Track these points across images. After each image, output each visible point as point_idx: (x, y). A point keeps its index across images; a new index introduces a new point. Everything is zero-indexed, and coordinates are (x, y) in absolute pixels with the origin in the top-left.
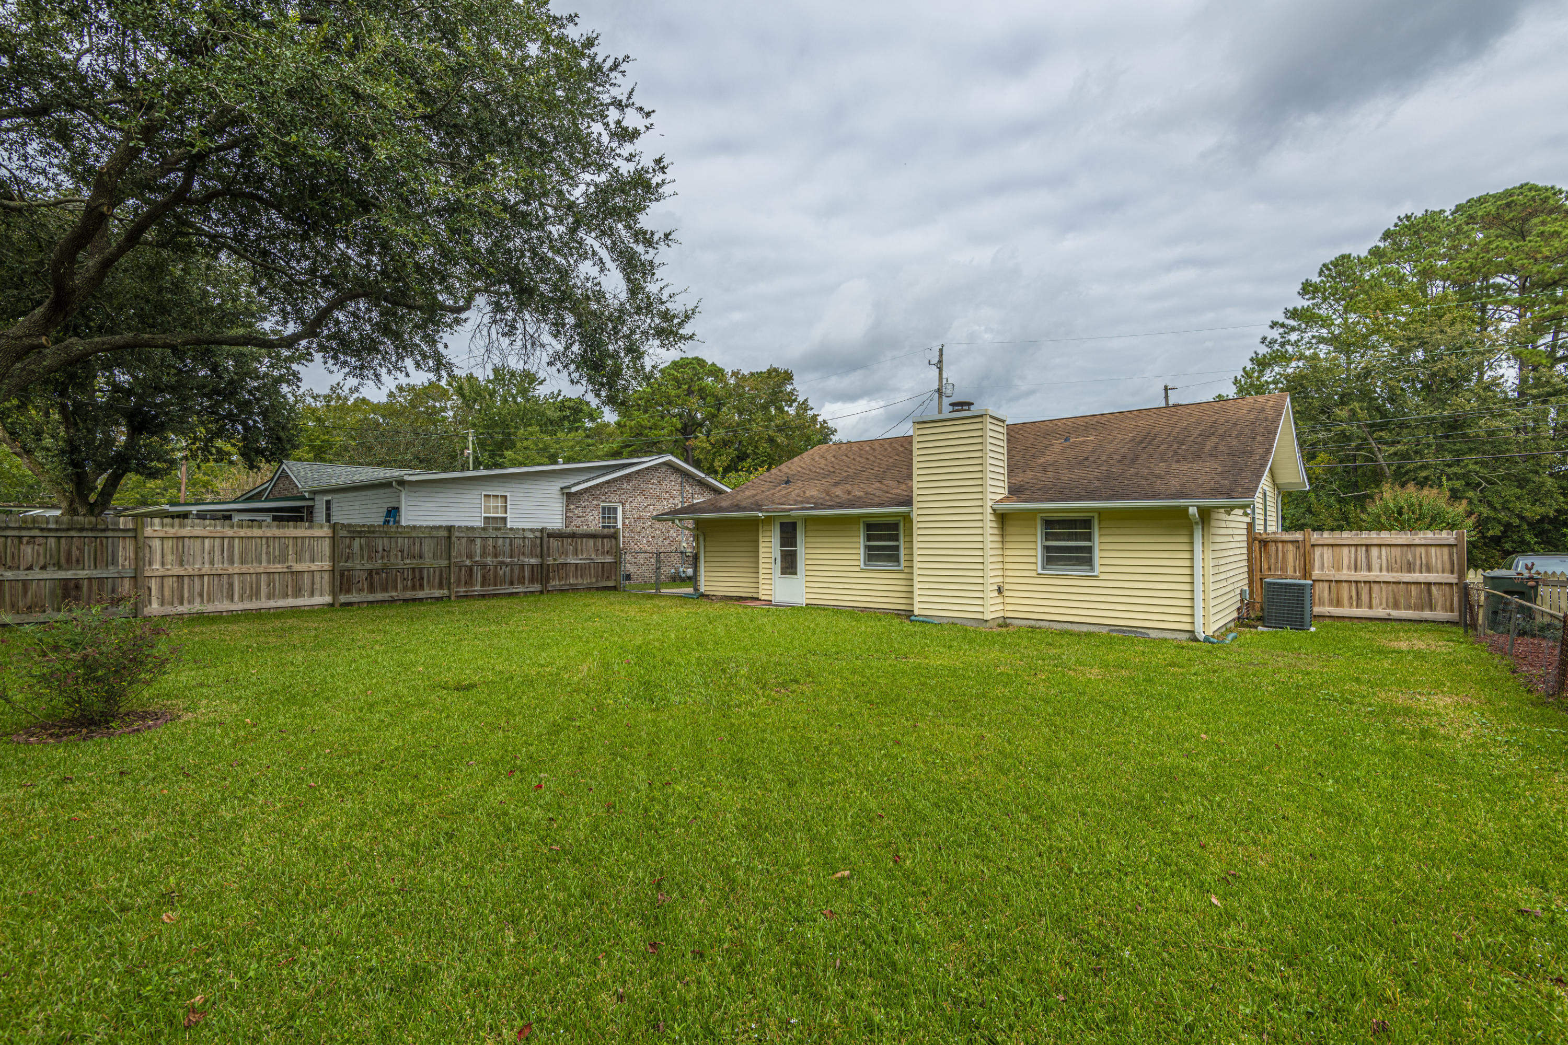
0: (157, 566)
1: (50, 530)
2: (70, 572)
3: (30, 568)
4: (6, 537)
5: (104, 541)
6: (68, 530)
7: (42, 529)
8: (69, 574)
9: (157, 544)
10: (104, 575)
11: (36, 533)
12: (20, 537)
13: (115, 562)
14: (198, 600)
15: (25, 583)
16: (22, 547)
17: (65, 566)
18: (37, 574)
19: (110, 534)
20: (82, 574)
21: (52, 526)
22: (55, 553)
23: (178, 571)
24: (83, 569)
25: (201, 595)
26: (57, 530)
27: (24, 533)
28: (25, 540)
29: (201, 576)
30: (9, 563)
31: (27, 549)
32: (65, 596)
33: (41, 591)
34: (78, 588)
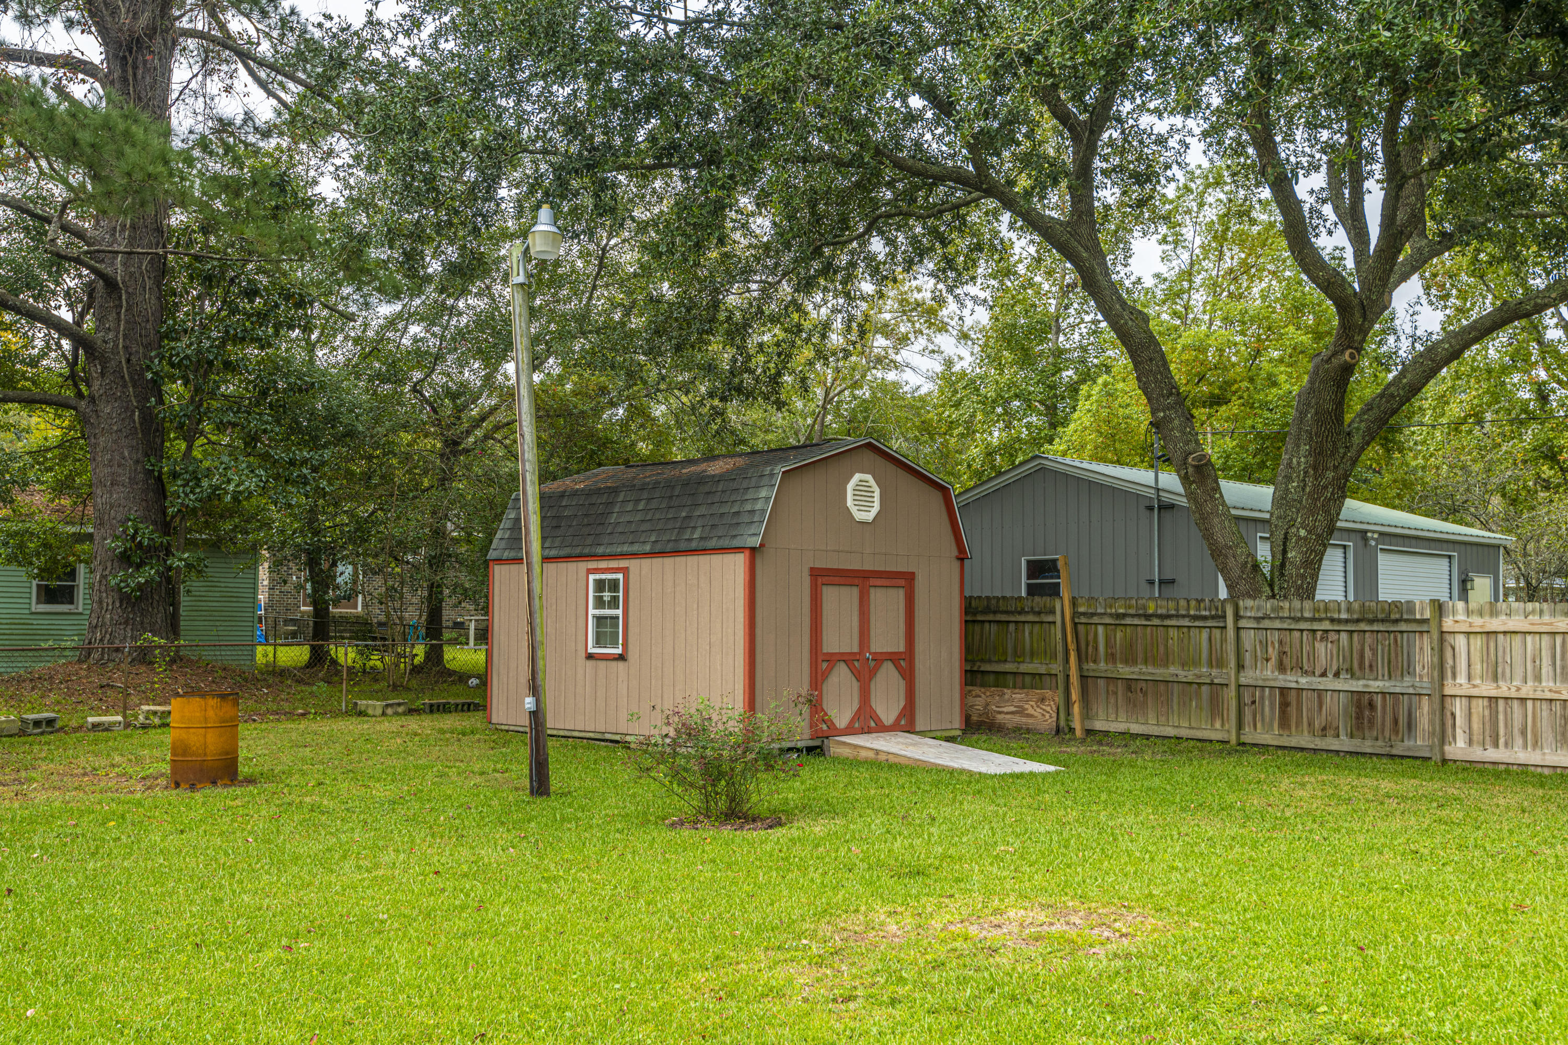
0: (1462, 679)
1: (1339, 621)
2: (1361, 682)
3: (1324, 674)
4: (1302, 631)
5: (1399, 636)
6: (1358, 621)
7: (1332, 620)
8: (1357, 685)
9: (1461, 641)
10: (1398, 690)
11: (1326, 625)
12: (1314, 631)
13: (1410, 672)
14: (1519, 741)
15: (1320, 693)
16: (1317, 645)
17: (1358, 673)
18: (1329, 683)
19: (1403, 627)
20: (1375, 685)
21: (1344, 616)
22: (1347, 654)
23: (1488, 689)
24: (1376, 679)
25: (1524, 733)
26: (1347, 621)
27: (1316, 626)
28: (1319, 634)
29: (1523, 700)
30: (1306, 667)
31: (1321, 647)
32: (1359, 717)
33: (1335, 707)
34: (1371, 706)
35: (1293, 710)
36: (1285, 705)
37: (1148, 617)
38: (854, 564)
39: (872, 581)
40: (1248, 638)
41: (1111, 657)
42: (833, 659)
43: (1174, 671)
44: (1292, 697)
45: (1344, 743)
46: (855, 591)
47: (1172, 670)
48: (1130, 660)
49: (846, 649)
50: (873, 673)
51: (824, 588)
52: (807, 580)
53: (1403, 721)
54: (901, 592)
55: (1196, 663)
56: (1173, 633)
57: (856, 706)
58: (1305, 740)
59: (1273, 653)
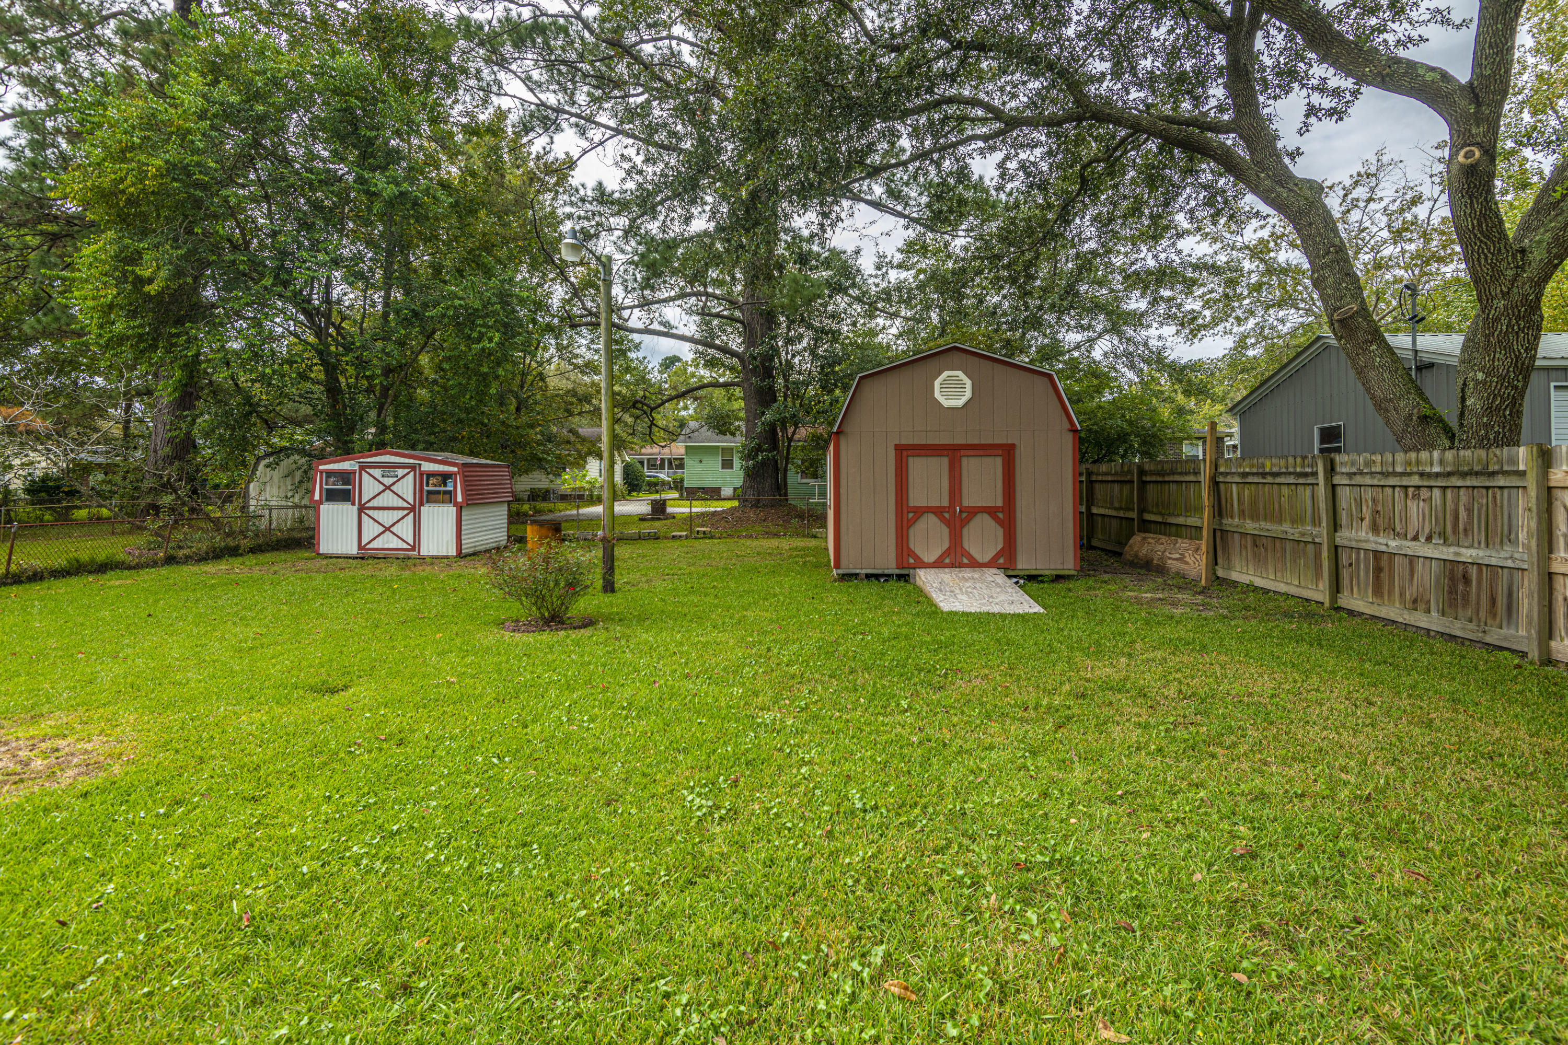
1: (1429, 475)
2: (1452, 549)
3: (1415, 538)
4: (1394, 487)
5: (1498, 492)
6: (1449, 474)
7: (1422, 475)
8: (1448, 553)
10: (1493, 561)
11: (1416, 481)
12: (1406, 487)
13: (1512, 539)
15: (1412, 559)
16: (1409, 502)
17: (1451, 538)
18: (1421, 548)
19: (1501, 481)
20: (1468, 554)
21: (1436, 469)
22: (1440, 515)
24: (1471, 546)
26: (1437, 475)
27: (1405, 481)
28: (1411, 490)
30: (1398, 529)
31: (1412, 505)
32: (1452, 591)
33: (1426, 575)
34: (1466, 579)
35: (1385, 576)
36: (1378, 570)
37: (1264, 475)
38: (945, 439)
39: (962, 452)
40: (1344, 495)
41: (1242, 513)
42: (920, 512)
43: (1286, 528)
44: (1385, 563)
45: (1432, 621)
46: (945, 461)
47: (1286, 527)
48: (1255, 517)
49: (934, 503)
50: (965, 522)
51: (911, 460)
52: (892, 453)
53: (1501, 600)
54: (999, 461)
55: (1302, 521)
56: (1285, 490)
57: (946, 545)
58: (1392, 611)
59: (1367, 512)
